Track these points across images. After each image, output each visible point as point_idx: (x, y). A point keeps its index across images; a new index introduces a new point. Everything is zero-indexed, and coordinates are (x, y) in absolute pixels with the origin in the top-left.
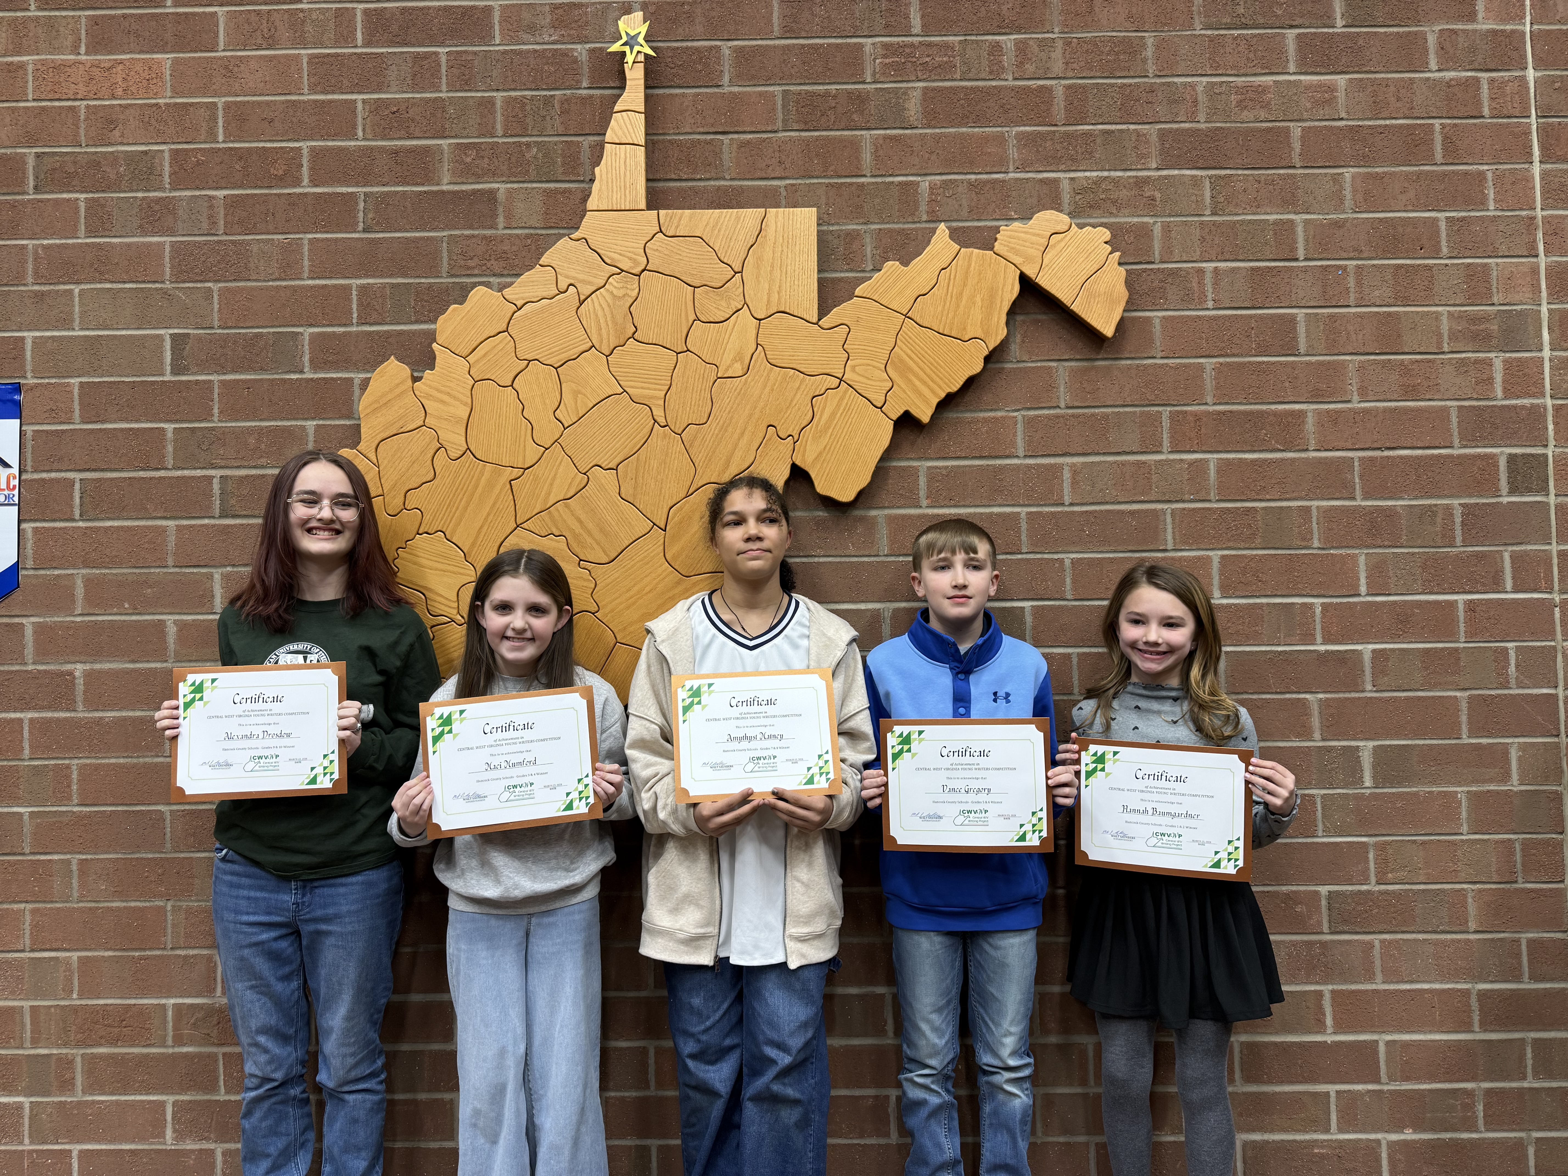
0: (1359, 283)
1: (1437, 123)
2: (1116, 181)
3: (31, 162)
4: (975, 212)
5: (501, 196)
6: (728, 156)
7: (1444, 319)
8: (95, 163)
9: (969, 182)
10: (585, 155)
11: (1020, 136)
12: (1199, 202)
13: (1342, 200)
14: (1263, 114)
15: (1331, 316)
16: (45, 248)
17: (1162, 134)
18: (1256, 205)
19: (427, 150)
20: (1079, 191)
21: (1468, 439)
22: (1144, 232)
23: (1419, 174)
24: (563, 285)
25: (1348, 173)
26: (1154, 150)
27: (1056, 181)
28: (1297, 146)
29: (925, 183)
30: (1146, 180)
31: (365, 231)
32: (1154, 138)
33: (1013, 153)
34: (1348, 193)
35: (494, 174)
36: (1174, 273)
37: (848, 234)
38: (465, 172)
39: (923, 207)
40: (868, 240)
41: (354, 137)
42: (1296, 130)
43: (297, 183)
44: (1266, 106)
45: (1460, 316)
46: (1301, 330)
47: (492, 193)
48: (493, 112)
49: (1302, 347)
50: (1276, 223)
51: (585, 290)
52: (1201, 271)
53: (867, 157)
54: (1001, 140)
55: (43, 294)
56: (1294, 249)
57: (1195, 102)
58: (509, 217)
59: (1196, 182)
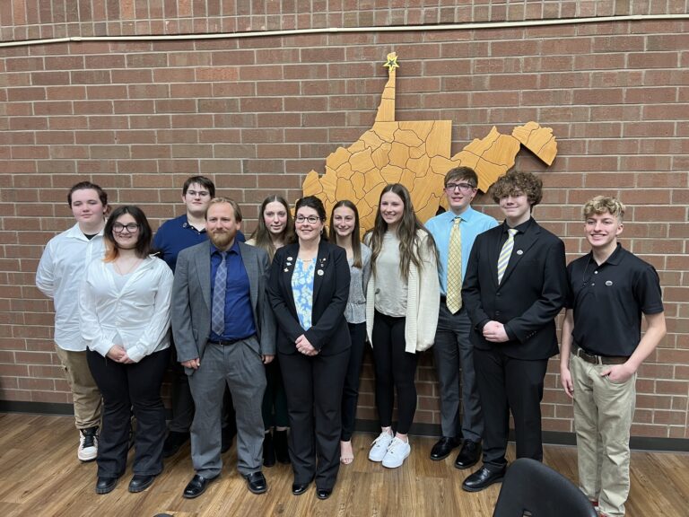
0: (642, 146)
1: (678, 87)
2: (557, 109)
3: (197, 102)
4: (506, 120)
5: (346, 114)
6: (422, 102)
7: (672, 160)
8: (217, 102)
9: (505, 110)
10: (374, 101)
11: (524, 93)
12: (587, 117)
13: (639, 115)
14: (613, 84)
15: (631, 158)
16: (203, 131)
17: (575, 92)
18: (607, 118)
19: (322, 99)
20: (544, 112)
21: (675, 201)
22: (565, 127)
23: (669, 106)
24: (367, 146)
25: (642, 105)
26: (572, 98)
27: (535, 109)
28: (624, 96)
29: (489, 110)
30: (568, 108)
31: (303, 126)
32: (572, 93)
33: (521, 99)
34: (641, 113)
35: (344, 108)
36: (575, 142)
37: (462, 127)
38: (335, 106)
39: (488, 118)
40: (468, 129)
41: (298, 94)
42: (624, 90)
43: (281, 110)
44: (614, 81)
45: (679, 158)
46: (619, 163)
47: (344, 113)
48: (344, 85)
49: (619, 169)
50: (614, 124)
51: (374, 148)
52: (585, 141)
53: (470, 100)
54: (517, 94)
55: (203, 146)
56: (619, 134)
57: (589, 80)
58: (349, 122)
59: (586, 109)
